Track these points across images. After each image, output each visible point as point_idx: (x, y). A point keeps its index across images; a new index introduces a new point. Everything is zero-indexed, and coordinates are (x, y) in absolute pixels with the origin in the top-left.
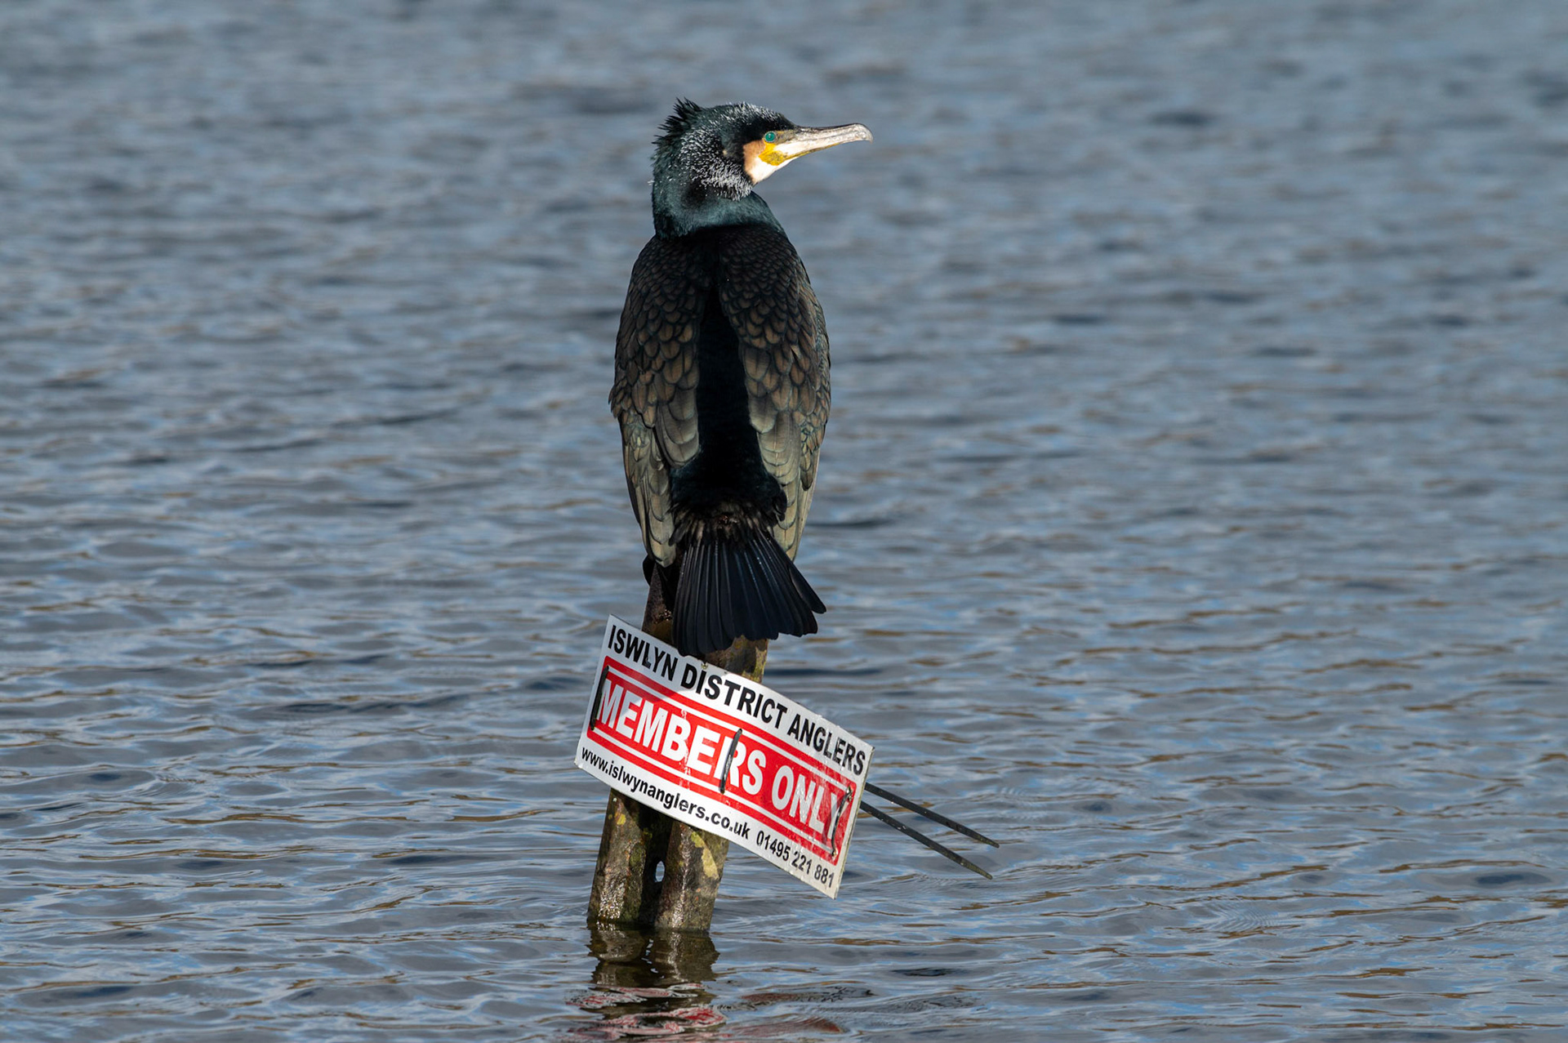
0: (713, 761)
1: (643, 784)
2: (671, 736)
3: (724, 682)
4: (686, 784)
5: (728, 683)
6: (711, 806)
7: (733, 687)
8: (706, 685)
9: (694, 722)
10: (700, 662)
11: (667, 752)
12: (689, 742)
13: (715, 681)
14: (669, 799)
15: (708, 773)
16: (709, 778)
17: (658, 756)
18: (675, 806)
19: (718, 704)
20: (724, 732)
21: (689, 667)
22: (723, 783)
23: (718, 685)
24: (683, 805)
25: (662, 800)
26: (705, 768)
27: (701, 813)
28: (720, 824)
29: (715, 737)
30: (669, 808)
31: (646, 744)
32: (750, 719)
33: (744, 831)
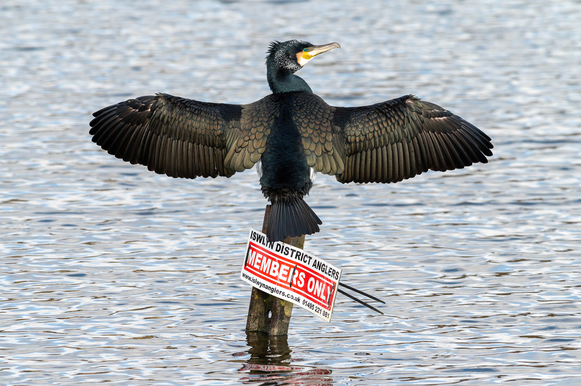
0: (287, 276)
1: (263, 285)
2: (273, 268)
3: (290, 249)
4: (278, 284)
5: (291, 250)
6: (287, 292)
7: (293, 251)
8: (284, 250)
9: (280, 263)
10: (282, 243)
11: (271, 273)
12: (279, 270)
13: (287, 249)
14: (272, 290)
15: (285, 280)
16: (286, 282)
17: (268, 275)
18: (275, 292)
19: (288, 257)
20: (291, 266)
21: (278, 245)
22: (291, 284)
24: (277, 291)
25: (270, 290)
26: (284, 279)
27: (283, 294)
28: (290, 298)
29: (288, 268)
30: (272, 292)
31: (264, 271)
32: (299, 262)
33: (298, 300)
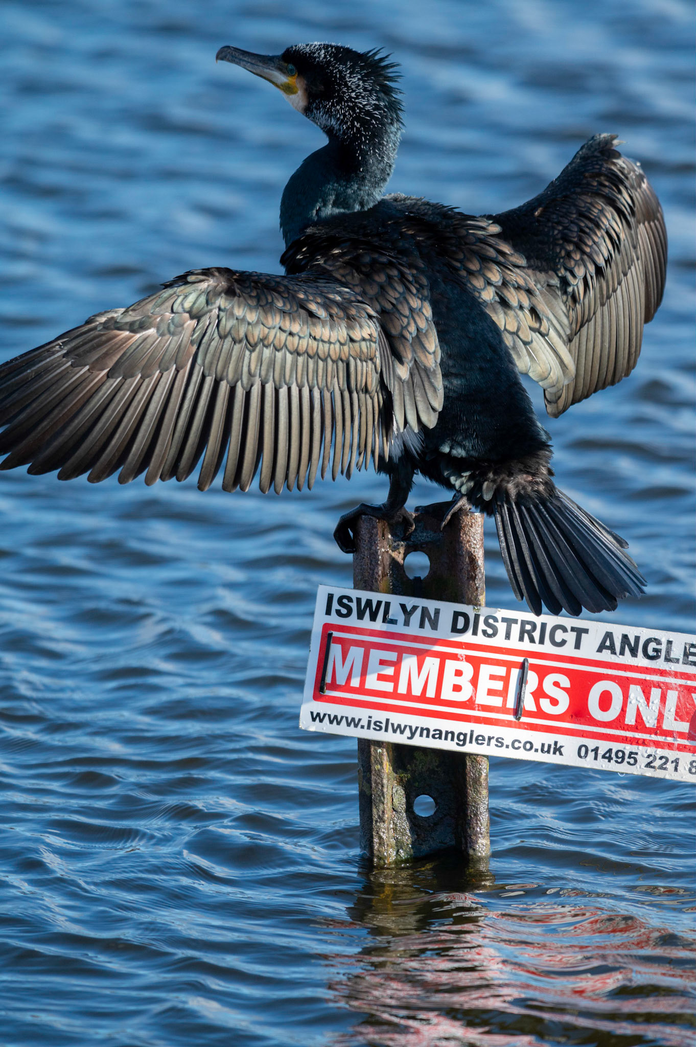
0: (504, 693)
1: (422, 729)
2: (450, 679)
3: (500, 620)
4: (478, 720)
5: (504, 620)
6: (509, 734)
7: (509, 622)
8: (482, 626)
9: (476, 663)
10: (471, 607)
11: (447, 694)
12: (474, 682)
13: (491, 621)
14: (462, 737)
15: (500, 705)
16: (503, 710)
17: (437, 700)
18: (471, 742)
19: (499, 641)
20: (509, 665)
21: (456, 615)
22: (518, 711)
23: (495, 624)
24: (479, 740)
25: (452, 739)
26: (497, 701)
27: (500, 743)
28: (522, 748)
29: (501, 671)
30: (464, 745)
31: (417, 691)
32: (536, 648)
33: (558, 750)
